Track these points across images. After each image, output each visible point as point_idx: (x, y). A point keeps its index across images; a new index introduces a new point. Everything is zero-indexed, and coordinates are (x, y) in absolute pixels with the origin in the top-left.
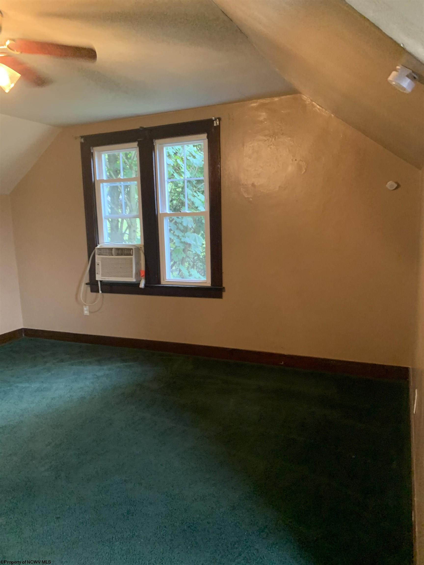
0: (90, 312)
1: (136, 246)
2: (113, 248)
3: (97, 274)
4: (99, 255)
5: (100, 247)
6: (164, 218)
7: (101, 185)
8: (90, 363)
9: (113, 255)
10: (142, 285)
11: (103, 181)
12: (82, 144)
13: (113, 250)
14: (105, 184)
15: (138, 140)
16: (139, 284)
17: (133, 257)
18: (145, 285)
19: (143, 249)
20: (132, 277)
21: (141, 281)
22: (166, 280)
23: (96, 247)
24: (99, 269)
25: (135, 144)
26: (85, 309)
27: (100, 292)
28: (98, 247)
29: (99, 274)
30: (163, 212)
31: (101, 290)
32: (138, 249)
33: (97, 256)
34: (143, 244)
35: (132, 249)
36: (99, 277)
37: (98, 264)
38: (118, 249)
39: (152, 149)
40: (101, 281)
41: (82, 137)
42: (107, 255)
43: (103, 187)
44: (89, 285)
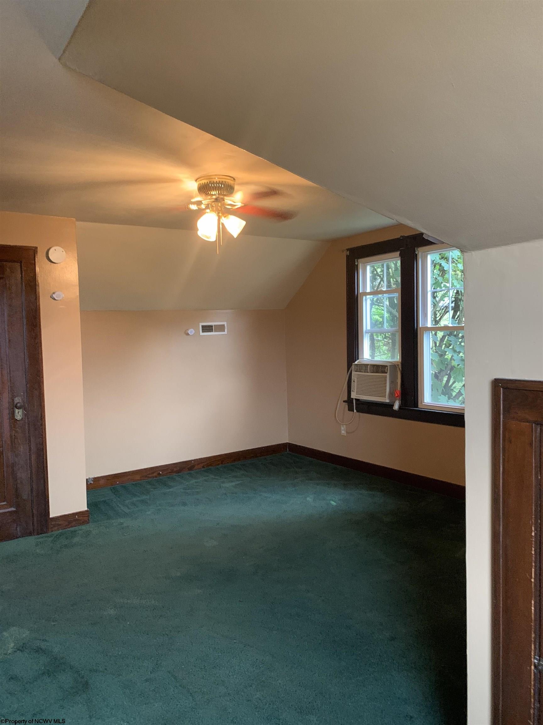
0: (347, 433)
1: (393, 363)
2: (368, 365)
3: (353, 391)
4: (356, 371)
5: (358, 362)
6: (425, 332)
7: (364, 298)
8: (335, 486)
9: (368, 372)
10: (396, 407)
11: (366, 294)
12: (347, 256)
13: (369, 366)
14: (368, 297)
15: (400, 249)
16: (393, 405)
17: (388, 375)
18: (400, 408)
19: (400, 366)
20: (386, 397)
21: (395, 402)
22: (423, 404)
23: (353, 363)
24: (354, 385)
25: (398, 253)
26: (342, 428)
27: (355, 411)
28: (356, 363)
29: (354, 392)
30: (425, 325)
31: (356, 409)
32: (394, 366)
33: (353, 373)
34: (401, 361)
35: (387, 366)
36: (354, 395)
37: (354, 381)
38: (373, 366)
39: (415, 257)
40: (356, 399)
41: (348, 250)
42: (362, 372)
43: (366, 300)
44: (346, 403)
